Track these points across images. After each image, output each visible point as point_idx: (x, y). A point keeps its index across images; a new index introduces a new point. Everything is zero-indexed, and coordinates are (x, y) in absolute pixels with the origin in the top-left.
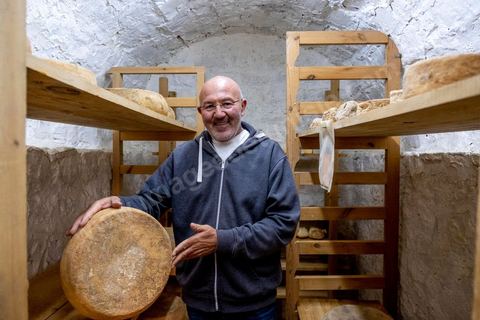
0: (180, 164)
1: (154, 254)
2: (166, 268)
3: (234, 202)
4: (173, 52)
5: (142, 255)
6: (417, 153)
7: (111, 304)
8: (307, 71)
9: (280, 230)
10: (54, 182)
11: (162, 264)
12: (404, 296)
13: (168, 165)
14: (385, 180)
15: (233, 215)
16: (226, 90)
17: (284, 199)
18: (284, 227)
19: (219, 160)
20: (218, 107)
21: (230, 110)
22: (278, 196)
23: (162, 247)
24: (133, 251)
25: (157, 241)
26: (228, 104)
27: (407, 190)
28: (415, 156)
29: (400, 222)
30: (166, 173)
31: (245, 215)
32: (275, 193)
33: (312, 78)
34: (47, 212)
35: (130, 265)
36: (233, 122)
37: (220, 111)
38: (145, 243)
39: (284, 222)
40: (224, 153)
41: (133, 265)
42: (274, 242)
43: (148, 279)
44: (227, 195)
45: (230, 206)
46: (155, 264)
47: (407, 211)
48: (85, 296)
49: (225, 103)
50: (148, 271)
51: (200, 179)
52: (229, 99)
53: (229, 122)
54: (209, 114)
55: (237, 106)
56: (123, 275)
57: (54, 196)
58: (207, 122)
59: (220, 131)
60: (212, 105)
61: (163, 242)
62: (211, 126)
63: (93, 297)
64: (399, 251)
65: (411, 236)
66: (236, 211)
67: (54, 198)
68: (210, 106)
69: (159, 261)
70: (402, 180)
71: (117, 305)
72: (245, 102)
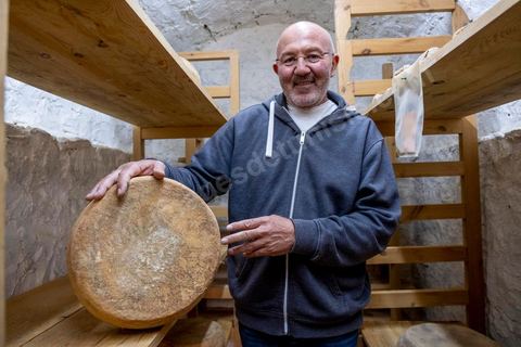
0: (244, 134)
1: (192, 240)
2: (210, 261)
3: (315, 186)
4: (199, 46)
5: (174, 240)
6: (501, 134)
7: (126, 303)
8: (361, 44)
9: (378, 232)
10: (65, 175)
11: (204, 255)
12: (495, 312)
13: (226, 135)
14: (461, 171)
15: (313, 202)
16: (312, 37)
17: (383, 192)
18: (381, 228)
19: (296, 132)
20: (301, 60)
21: (316, 65)
22: (377, 187)
23: (205, 232)
24: (161, 233)
25: (197, 224)
26: (314, 56)
27: (489, 181)
28: (498, 138)
29: (483, 222)
30: (223, 144)
31: (329, 206)
32: (372, 182)
33: (367, 53)
34: (55, 211)
35: (157, 251)
36: (319, 83)
37: (302, 65)
38: (179, 223)
39: (381, 219)
40: (305, 124)
41: (162, 252)
42: (370, 243)
43: (182, 274)
44: (306, 177)
45: (310, 192)
46: (193, 255)
47: (491, 206)
48: (88, 287)
49: (310, 55)
50: (183, 263)
51: (269, 152)
52: (317, 50)
53: (314, 82)
54: (288, 70)
55: (327, 60)
56: (145, 264)
57: (64, 194)
58: (285, 81)
59: (301, 93)
60: (292, 57)
61: (206, 225)
62: (290, 87)
63: (99, 291)
64: (484, 258)
65: (500, 235)
66: (318, 198)
67: (63, 196)
68: (290, 60)
69: (199, 250)
70: (481, 170)
71: (135, 305)
72: (337, 59)
